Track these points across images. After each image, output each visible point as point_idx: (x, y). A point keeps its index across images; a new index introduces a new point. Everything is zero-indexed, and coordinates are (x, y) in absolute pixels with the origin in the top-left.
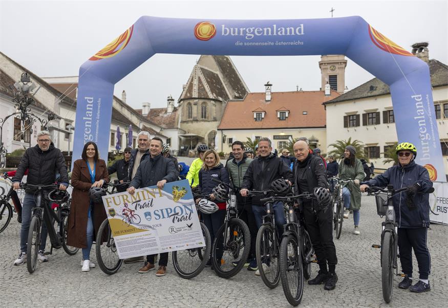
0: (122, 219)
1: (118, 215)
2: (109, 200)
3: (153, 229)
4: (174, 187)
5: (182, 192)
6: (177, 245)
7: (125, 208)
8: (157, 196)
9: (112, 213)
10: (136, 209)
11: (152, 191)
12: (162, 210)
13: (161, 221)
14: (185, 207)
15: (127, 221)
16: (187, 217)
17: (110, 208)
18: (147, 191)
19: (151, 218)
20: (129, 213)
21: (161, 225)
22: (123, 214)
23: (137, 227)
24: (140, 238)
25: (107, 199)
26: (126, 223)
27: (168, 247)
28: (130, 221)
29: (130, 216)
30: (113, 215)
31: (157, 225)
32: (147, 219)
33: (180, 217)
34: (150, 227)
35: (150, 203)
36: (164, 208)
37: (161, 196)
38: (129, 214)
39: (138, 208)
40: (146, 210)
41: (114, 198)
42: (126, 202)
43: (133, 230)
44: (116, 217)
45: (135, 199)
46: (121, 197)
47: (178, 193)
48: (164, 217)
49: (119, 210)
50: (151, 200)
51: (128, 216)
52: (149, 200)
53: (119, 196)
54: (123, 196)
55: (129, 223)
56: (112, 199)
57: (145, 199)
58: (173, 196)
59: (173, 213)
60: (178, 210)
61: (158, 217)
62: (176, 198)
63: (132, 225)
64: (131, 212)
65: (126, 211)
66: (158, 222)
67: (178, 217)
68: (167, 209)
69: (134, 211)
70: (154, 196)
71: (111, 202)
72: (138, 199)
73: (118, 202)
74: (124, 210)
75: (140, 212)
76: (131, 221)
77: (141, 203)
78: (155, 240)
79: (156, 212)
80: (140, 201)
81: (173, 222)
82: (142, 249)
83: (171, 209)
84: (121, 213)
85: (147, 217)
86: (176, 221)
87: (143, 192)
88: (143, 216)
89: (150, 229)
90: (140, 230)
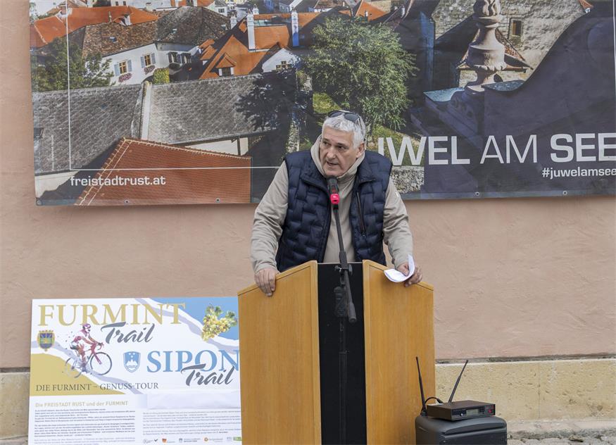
0: (65, 357)
1: (59, 347)
2: (48, 311)
3: (136, 392)
4: (213, 308)
5: (226, 321)
6: (184, 437)
7: (82, 334)
8: (167, 320)
9: (46, 341)
10: (108, 341)
11: (159, 307)
12: (168, 354)
13: (161, 376)
14: (224, 353)
15: (77, 365)
16: (222, 376)
17: (43, 328)
18: (148, 307)
19: (137, 367)
20: (87, 347)
21: (156, 386)
22: (73, 348)
23: (98, 382)
24: (96, 407)
25: (43, 308)
26: (73, 368)
27: (160, 438)
28: (84, 365)
29: (88, 354)
30: (45, 346)
31: (147, 385)
32: (127, 368)
33: (205, 375)
34: (129, 386)
35: (145, 333)
36: (174, 348)
37: (176, 322)
38: (86, 350)
39: (114, 339)
40: (131, 346)
41: (61, 308)
42: (89, 321)
43: (86, 388)
44: (51, 351)
45: (113, 318)
46: (80, 310)
47: (217, 321)
48: (168, 369)
49: (64, 337)
50: (149, 327)
51: (83, 353)
52: (145, 326)
53: (75, 306)
54: (85, 307)
55: (79, 370)
56: (57, 309)
57: (135, 322)
58: (202, 327)
59: (193, 363)
60: (206, 359)
61: (153, 367)
62: (209, 331)
63: (88, 375)
64: (94, 344)
65: (81, 342)
66: (151, 378)
67: (202, 373)
68: (180, 353)
69: (100, 344)
70: (160, 321)
71: (51, 316)
72: (119, 320)
73: (67, 319)
74: (77, 339)
75: (116, 350)
76: (88, 367)
77: (125, 330)
78: (132, 418)
79: (155, 356)
80: (122, 324)
81: (188, 382)
82: (94, 436)
83: (190, 355)
84: (68, 346)
85: (129, 363)
86: (194, 381)
87: (135, 307)
88: (119, 360)
89: (128, 391)
90: (103, 390)
